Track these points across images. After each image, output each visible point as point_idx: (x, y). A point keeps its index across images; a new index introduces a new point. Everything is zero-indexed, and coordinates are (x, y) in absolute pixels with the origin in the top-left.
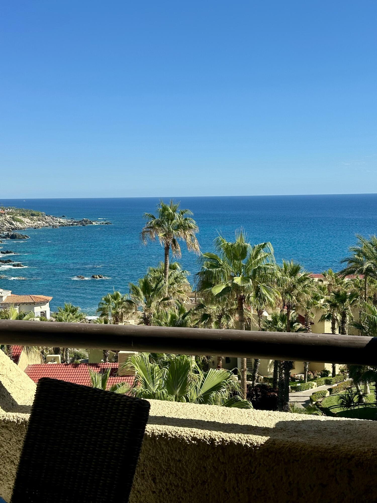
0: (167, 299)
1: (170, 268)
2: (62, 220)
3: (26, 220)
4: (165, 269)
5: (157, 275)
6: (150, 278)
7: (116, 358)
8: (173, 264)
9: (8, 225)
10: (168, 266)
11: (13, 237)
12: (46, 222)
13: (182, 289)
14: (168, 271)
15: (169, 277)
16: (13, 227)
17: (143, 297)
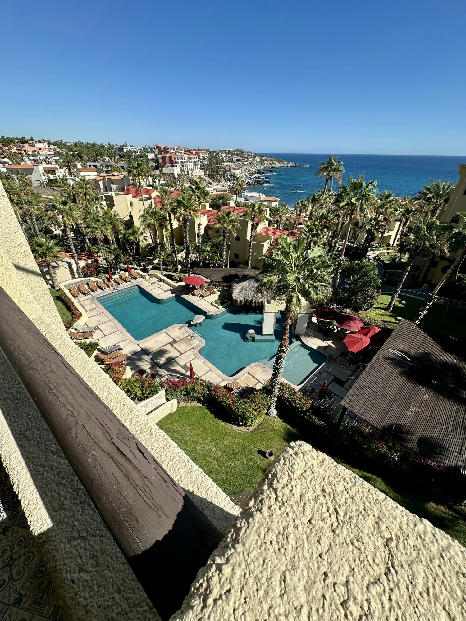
2: (291, 164)
12: (285, 165)
16: (272, 166)
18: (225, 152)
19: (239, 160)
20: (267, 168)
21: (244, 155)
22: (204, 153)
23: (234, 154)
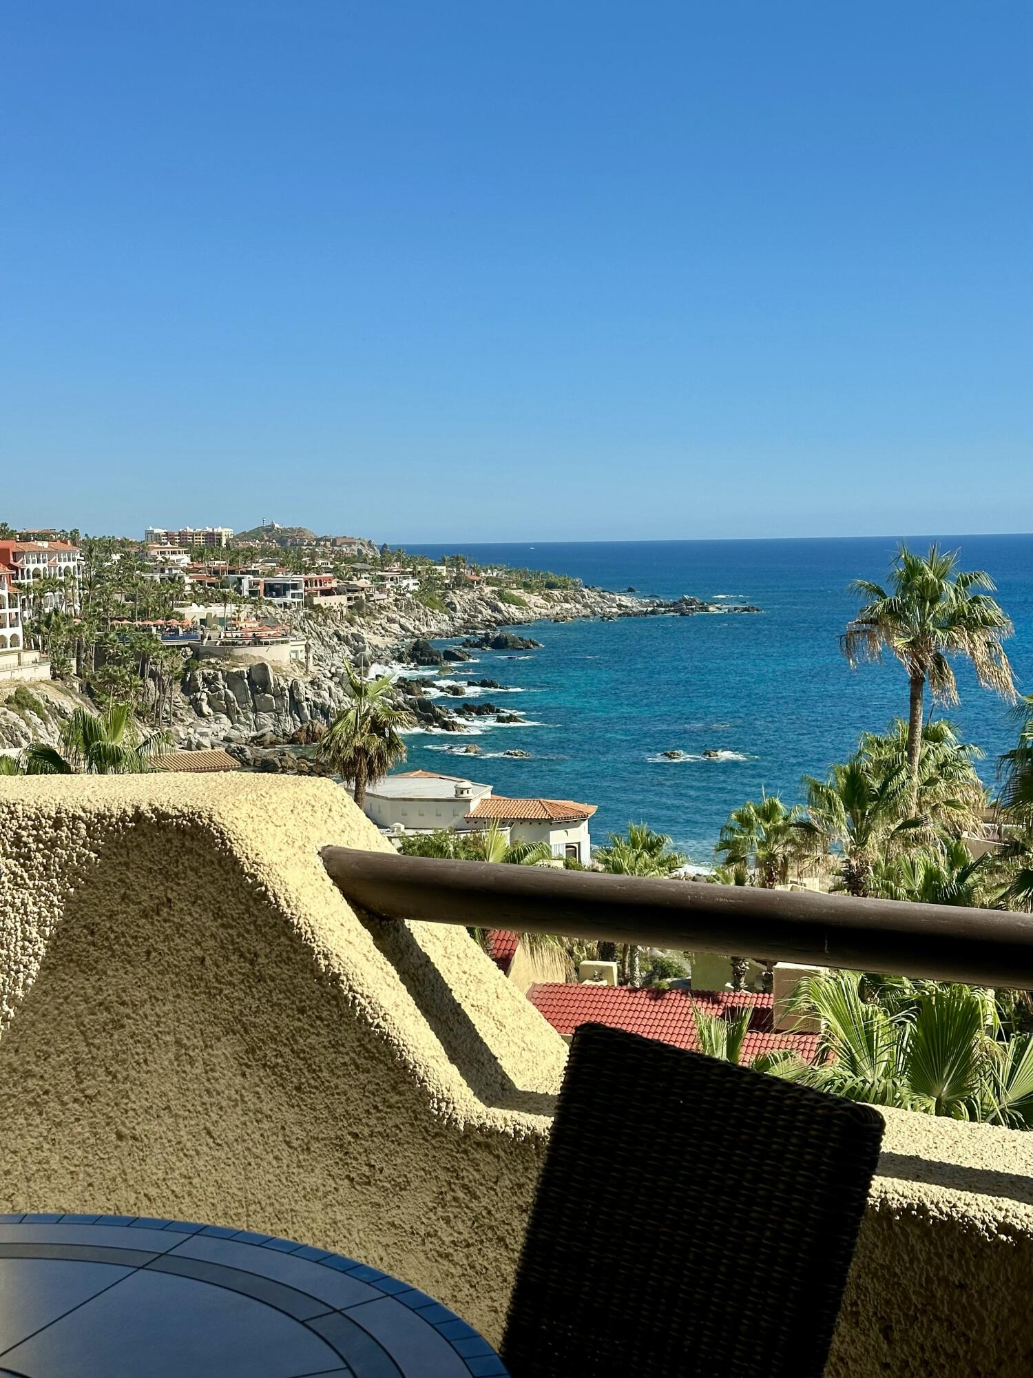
0: (916, 823)
1: (925, 736)
2: (626, 600)
3: (534, 599)
4: (912, 740)
5: (886, 754)
6: (865, 764)
7: (768, 980)
8: (934, 725)
9: (487, 612)
10: (919, 730)
11: (500, 644)
12: (585, 606)
13: (958, 796)
14: (918, 744)
15: (922, 763)
16: (499, 617)
17: (845, 816)
18: (184, 541)
19: (286, 587)
20: (468, 626)
21: (313, 556)
22: (50, 553)
23: (250, 555)
